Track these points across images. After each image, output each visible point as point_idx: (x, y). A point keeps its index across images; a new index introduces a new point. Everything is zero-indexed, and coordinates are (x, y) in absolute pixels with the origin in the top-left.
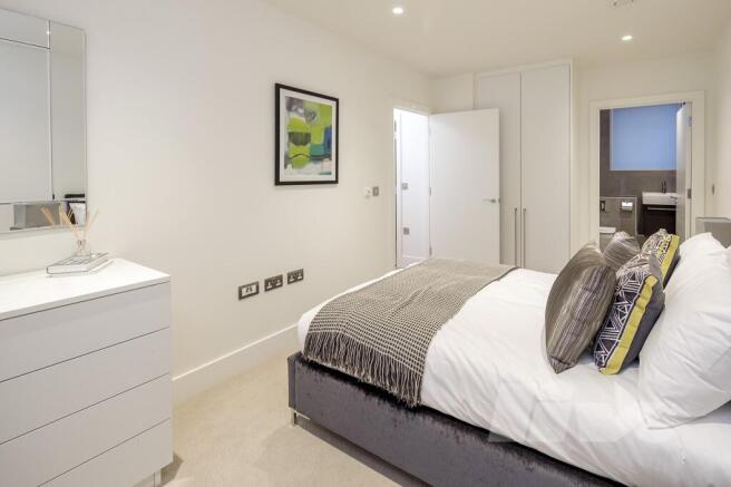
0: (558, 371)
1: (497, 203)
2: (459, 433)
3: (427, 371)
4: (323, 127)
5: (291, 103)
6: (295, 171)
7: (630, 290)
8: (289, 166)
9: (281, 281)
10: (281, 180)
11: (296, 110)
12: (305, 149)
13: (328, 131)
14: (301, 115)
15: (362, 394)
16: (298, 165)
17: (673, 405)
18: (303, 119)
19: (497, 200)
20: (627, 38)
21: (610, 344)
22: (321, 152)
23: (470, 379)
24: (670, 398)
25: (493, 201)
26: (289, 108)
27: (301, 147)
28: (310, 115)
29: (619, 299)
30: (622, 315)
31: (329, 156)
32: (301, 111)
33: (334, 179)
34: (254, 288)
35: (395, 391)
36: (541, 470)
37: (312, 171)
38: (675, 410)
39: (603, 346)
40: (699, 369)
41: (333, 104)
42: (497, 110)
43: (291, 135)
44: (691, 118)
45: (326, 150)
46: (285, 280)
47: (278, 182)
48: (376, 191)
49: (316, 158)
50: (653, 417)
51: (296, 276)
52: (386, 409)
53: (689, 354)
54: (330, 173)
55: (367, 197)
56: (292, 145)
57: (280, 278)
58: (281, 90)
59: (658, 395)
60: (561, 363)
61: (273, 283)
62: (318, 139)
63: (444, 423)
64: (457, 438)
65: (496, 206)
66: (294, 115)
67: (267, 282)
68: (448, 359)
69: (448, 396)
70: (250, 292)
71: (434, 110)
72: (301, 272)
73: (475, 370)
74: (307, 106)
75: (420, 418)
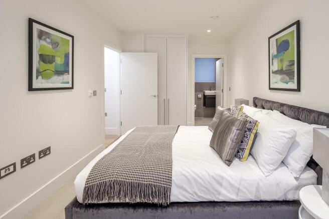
0: (229, 165)
1: (157, 97)
2: (192, 208)
3: (173, 184)
4: (64, 53)
5: (41, 34)
6: (44, 81)
7: (250, 127)
8: (40, 77)
9: (34, 159)
10: (34, 87)
11: (45, 40)
12: (51, 67)
13: (67, 56)
14: (48, 43)
15: (131, 210)
16: (47, 77)
17: (271, 165)
18: (50, 46)
19: (157, 95)
20: (209, 31)
21: (243, 150)
22: (62, 69)
23: (196, 180)
24: (271, 164)
25: (155, 96)
26: (40, 37)
27: (49, 65)
28: (55, 44)
29: (246, 132)
30: (247, 137)
31: (68, 72)
32: (48, 40)
33: (71, 86)
34: (12, 168)
35: (156, 201)
36: (229, 209)
37: (56, 81)
38: (272, 167)
39: (240, 151)
40: (278, 151)
41: (70, 39)
42: (156, 54)
43: (41, 56)
44: (223, 64)
45: (66, 68)
46: (37, 156)
47: (31, 88)
48: (95, 93)
49: (59, 73)
50: (266, 172)
51: (45, 152)
52: (149, 212)
53: (275, 147)
54: (68, 83)
55: (90, 97)
56: (42, 63)
57: (33, 156)
58: (34, 23)
59: (266, 164)
60: (229, 162)
61: (27, 161)
62: (59, 60)
63: (183, 207)
64: (191, 211)
65: (156, 99)
66: (43, 43)
67: (22, 161)
68: (184, 175)
69: (184, 193)
70: (8, 172)
71: (123, 50)
72: (49, 149)
73: (198, 176)
74: (53, 37)
75: (170, 209)
